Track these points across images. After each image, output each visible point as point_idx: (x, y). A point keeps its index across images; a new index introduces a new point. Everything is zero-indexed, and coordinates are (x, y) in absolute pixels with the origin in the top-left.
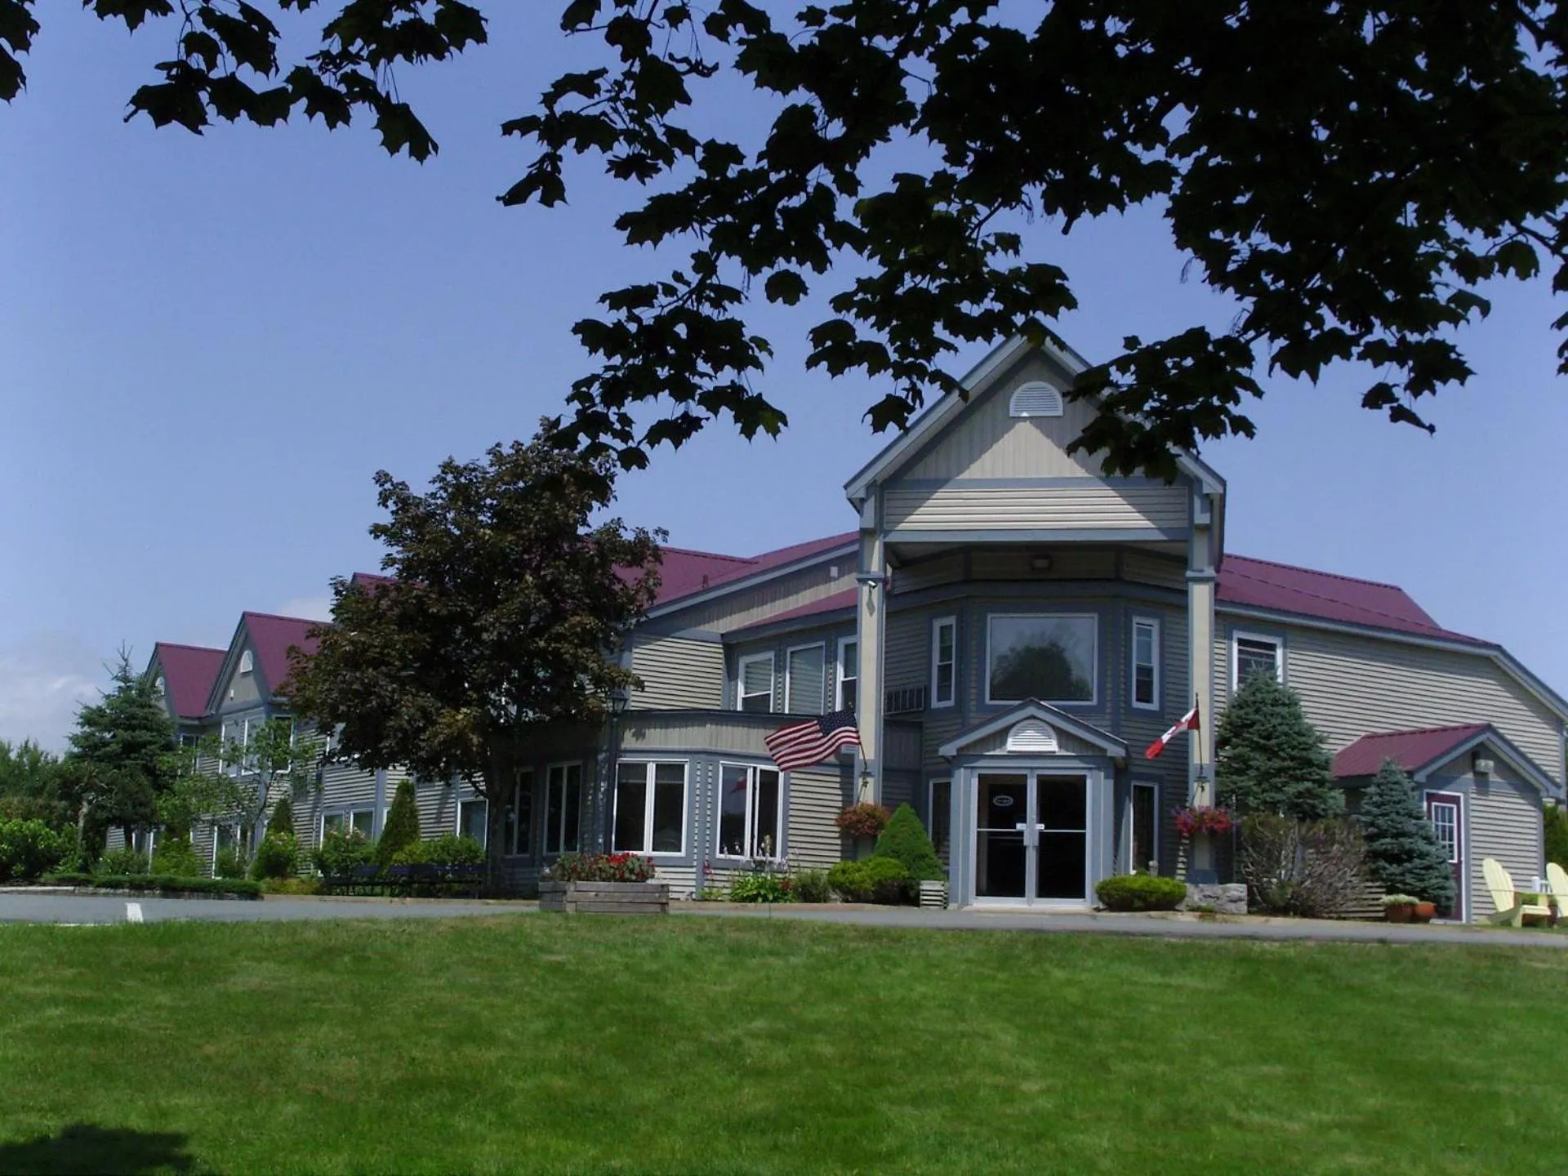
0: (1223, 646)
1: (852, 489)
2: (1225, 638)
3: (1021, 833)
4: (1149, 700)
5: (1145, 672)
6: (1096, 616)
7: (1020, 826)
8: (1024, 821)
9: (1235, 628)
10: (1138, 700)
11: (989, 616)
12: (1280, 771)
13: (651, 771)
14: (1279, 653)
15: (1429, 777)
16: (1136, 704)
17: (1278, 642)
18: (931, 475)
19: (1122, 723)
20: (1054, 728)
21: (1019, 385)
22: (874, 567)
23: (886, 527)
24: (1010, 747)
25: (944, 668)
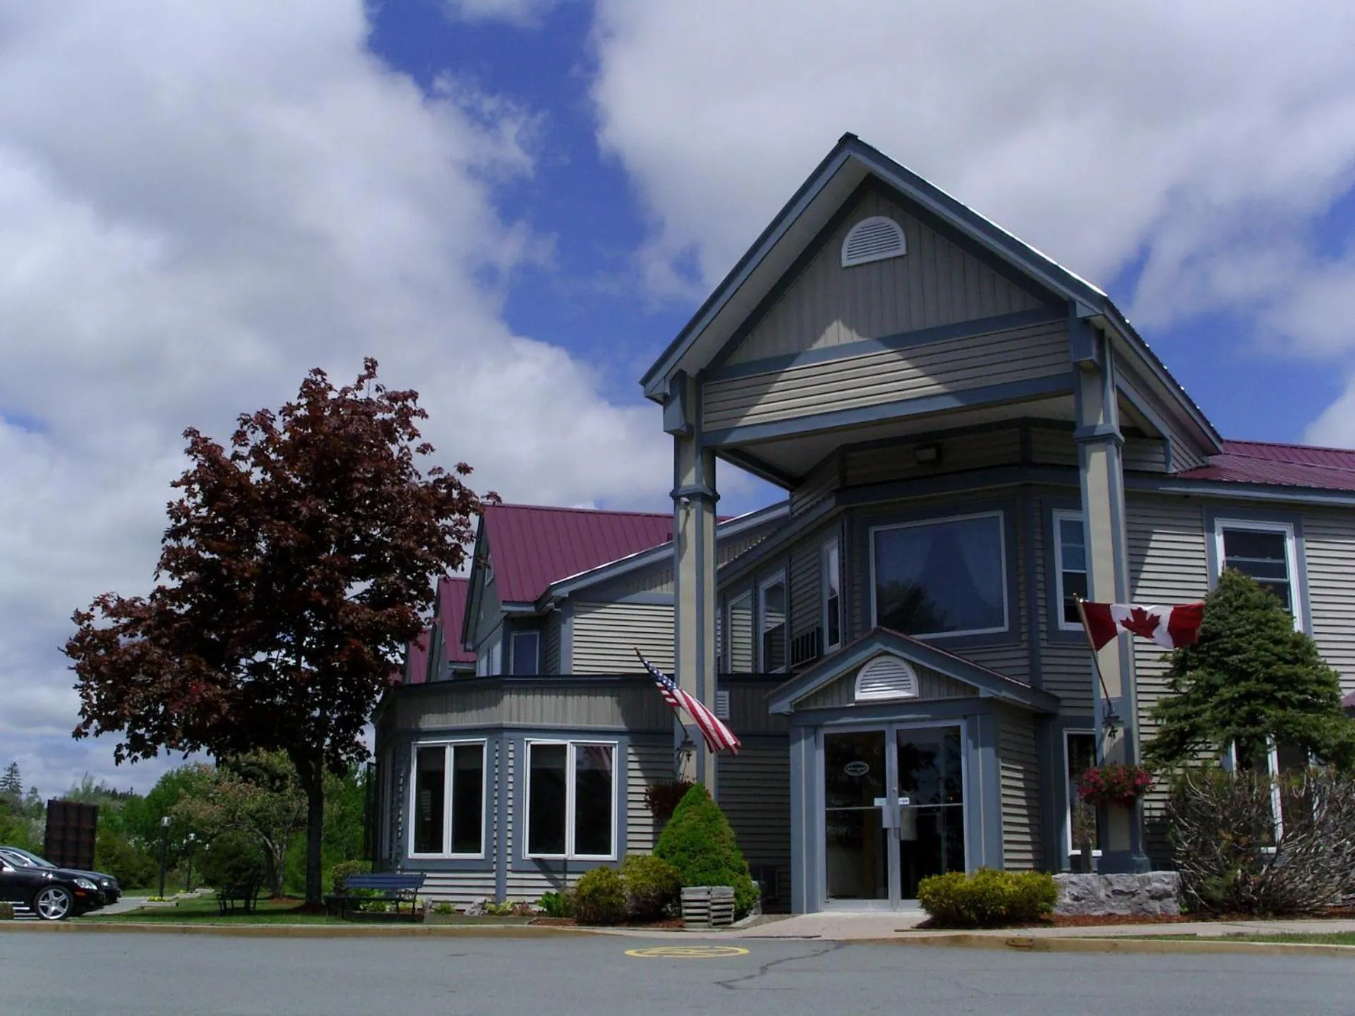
0: (1200, 540)
1: (650, 385)
2: (1202, 529)
3: (880, 810)
6: (1000, 514)
7: (878, 802)
8: (884, 795)
9: (1215, 516)
10: (1068, 620)
11: (871, 530)
12: (1249, 696)
13: (449, 754)
14: (1290, 545)
16: (1064, 626)
17: (1287, 528)
18: (757, 356)
19: (1044, 652)
20: (914, 666)
21: (851, 227)
22: (690, 480)
23: (705, 428)
24: (859, 696)
25: (833, 603)
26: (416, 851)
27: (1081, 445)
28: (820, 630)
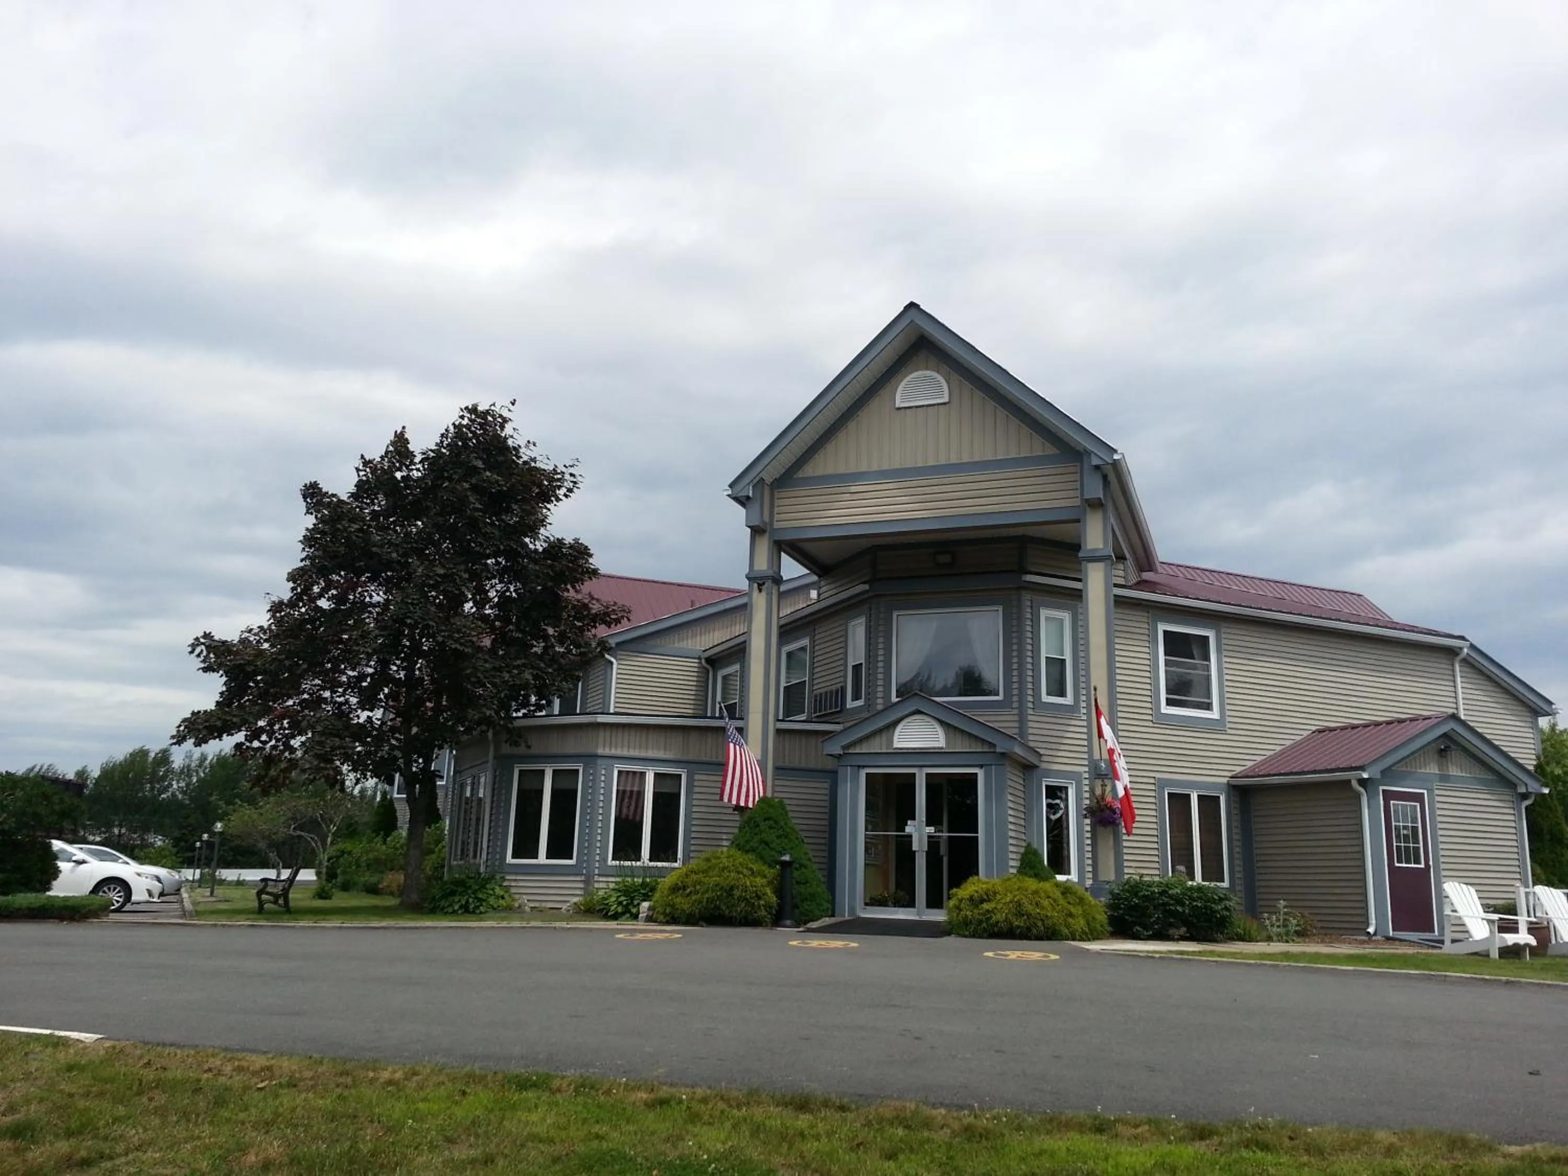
0: (1146, 638)
1: (739, 487)
2: (1149, 630)
3: (909, 837)
4: (1062, 694)
5: (1057, 665)
6: (1000, 609)
7: (908, 829)
8: (913, 823)
9: (1160, 620)
10: (1048, 694)
11: (895, 614)
13: (548, 777)
14: (1213, 646)
15: (1383, 772)
16: (1046, 698)
17: (1211, 634)
18: (819, 472)
19: (1030, 718)
20: (941, 722)
21: (905, 377)
22: (762, 565)
23: (776, 525)
24: (897, 744)
25: (857, 668)
26: (513, 857)
27: (1084, 563)
28: (843, 689)
